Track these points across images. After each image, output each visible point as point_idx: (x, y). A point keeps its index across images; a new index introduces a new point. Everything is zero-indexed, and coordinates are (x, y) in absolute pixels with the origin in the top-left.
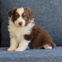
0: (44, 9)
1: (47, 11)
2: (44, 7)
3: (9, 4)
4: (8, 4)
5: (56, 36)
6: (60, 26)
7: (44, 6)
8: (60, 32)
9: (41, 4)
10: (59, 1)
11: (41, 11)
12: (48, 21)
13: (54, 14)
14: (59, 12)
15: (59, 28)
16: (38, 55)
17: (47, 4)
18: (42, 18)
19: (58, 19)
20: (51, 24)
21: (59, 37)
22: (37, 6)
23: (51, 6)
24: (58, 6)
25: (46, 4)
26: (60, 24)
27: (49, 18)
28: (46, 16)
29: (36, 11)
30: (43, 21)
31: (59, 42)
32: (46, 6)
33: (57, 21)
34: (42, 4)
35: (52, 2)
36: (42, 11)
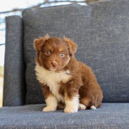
0: (97, 40)
1: (102, 43)
2: (97, 37)
3: (39, 33)
4: (37, 33)
5: (117, 85)
6: (125, 69)
7: (97, 35)
8: (125, 78)
9: (92, 33)
10: (122, 27)
11: (92, 43)
12: (104, 60)
13: (113, 49)
14: (122, 46)
15: (124, 71)
16: (88, 120)
17: (103, 31)
18: (94, 55)
19: (121, 57)
20: (109, 65)
21: (124, 88)
22: (86, 35)
23: (109, 34)
24: (121, 34)
25: (100, 32)
26: (124, 65)
27: (105, 55)
28: (100, 52)
29: (83, 45)
30: (96, 60)
31: (124, 96)
32: (100, 36)
33: (120, 61)
34: (94, 32)
35: (111, 28)
36: (94, 43)
